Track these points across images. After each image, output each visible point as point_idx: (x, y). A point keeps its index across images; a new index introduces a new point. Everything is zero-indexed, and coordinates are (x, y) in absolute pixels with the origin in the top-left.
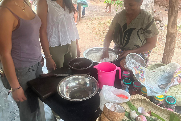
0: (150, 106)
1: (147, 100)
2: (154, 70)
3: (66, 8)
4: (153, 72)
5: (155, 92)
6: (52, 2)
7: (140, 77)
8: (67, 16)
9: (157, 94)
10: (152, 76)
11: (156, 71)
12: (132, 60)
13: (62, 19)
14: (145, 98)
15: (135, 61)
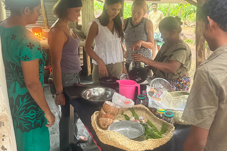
0: (151, 118)
1: (148, 109)
2: (178, 97)
3: (115, 33)
4: (176, 98)
5: (156, 105)
6: (102, 26)
7: (154, 95)
8: (114, 39)
9: (158, 107)
10: (174, 102)
11: (180, 98)
12: (160, 85)
13: (110, 41)
14: (146, 108)
15: (163, 87)
